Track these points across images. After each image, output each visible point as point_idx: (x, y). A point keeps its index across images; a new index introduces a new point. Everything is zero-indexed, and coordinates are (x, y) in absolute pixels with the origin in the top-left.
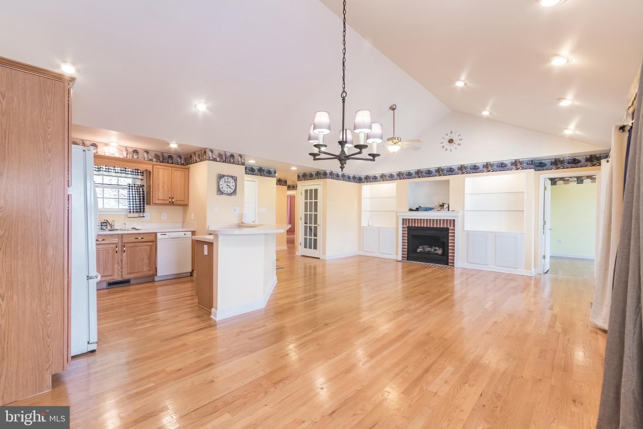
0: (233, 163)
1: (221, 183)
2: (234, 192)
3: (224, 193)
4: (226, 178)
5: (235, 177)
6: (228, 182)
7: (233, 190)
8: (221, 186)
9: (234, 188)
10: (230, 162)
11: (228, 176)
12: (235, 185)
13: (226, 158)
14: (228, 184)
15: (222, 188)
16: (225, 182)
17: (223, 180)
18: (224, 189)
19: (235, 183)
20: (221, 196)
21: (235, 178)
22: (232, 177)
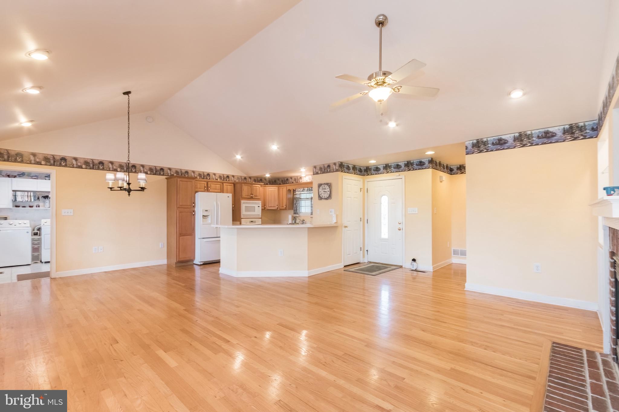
0: (330, 172)
1: (320, 190)
2: (330, 197)
3: (323, 198)
4: (323, 186)
5: (329, 183)
6: (325, 189)
7: (329, 195)
8: (320, 193)
9: (329, 193)
10: (327, 172)
11: (324, 184)
12: (329, 190)
13: (324, 170)
14: (325, 191)
15: (321, 194)
16: (323, 189)
17: (321, 188)
18: (322, 195)
19: (330, 188)
20: (321, 200)
21: (329, 185)
22: (327, 184)
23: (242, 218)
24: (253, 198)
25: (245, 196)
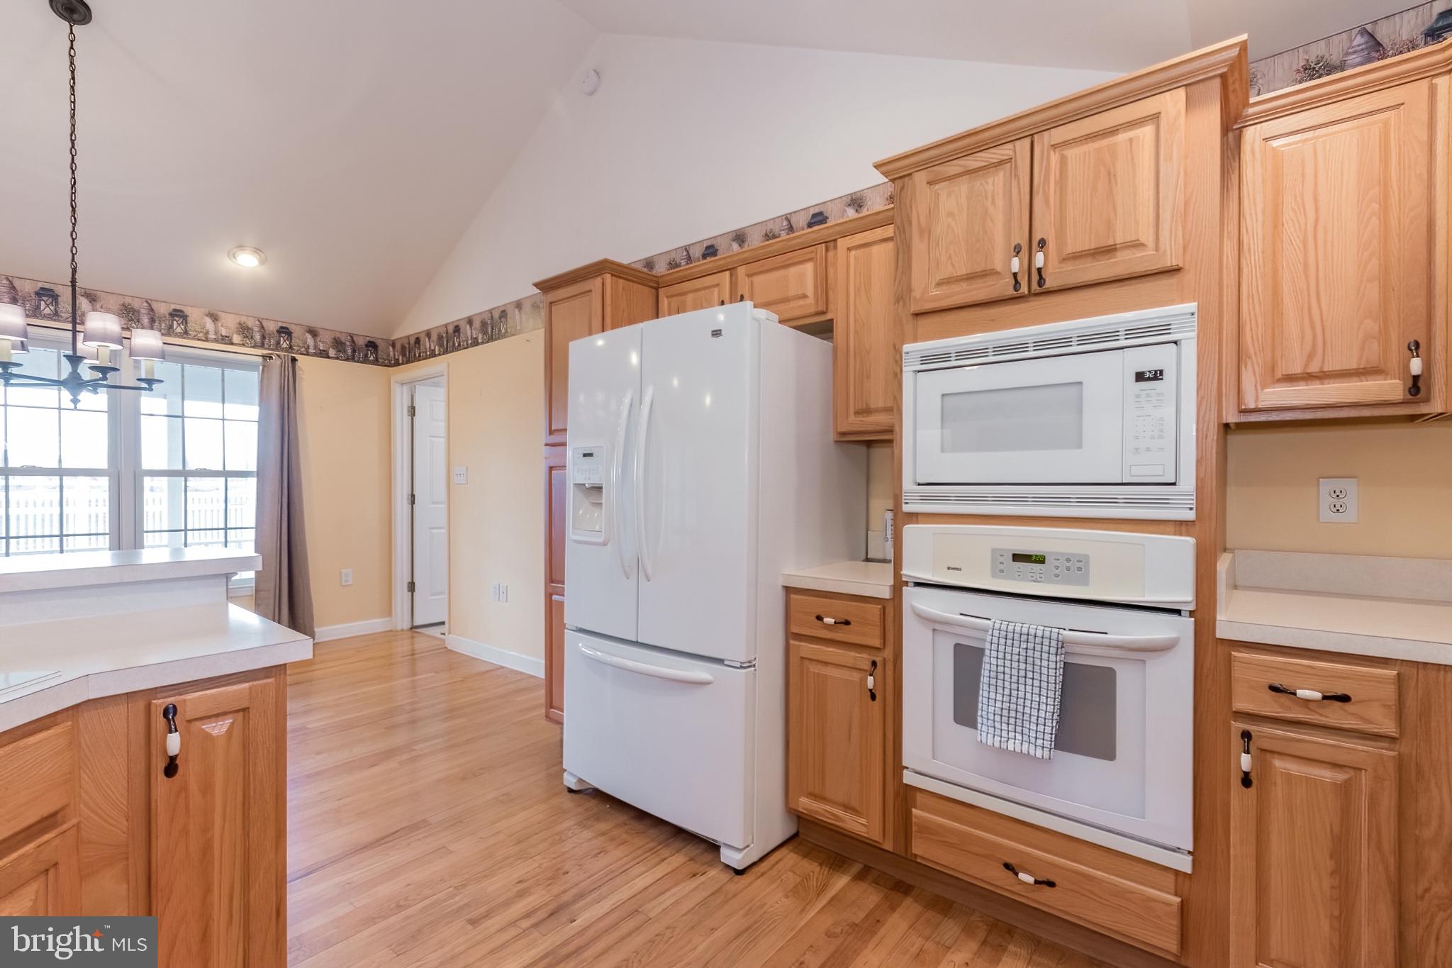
23: (914, 517)
24: (1050, 283)
25: (935, 292)
